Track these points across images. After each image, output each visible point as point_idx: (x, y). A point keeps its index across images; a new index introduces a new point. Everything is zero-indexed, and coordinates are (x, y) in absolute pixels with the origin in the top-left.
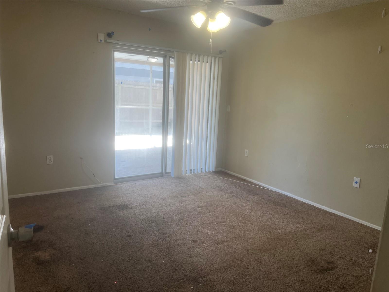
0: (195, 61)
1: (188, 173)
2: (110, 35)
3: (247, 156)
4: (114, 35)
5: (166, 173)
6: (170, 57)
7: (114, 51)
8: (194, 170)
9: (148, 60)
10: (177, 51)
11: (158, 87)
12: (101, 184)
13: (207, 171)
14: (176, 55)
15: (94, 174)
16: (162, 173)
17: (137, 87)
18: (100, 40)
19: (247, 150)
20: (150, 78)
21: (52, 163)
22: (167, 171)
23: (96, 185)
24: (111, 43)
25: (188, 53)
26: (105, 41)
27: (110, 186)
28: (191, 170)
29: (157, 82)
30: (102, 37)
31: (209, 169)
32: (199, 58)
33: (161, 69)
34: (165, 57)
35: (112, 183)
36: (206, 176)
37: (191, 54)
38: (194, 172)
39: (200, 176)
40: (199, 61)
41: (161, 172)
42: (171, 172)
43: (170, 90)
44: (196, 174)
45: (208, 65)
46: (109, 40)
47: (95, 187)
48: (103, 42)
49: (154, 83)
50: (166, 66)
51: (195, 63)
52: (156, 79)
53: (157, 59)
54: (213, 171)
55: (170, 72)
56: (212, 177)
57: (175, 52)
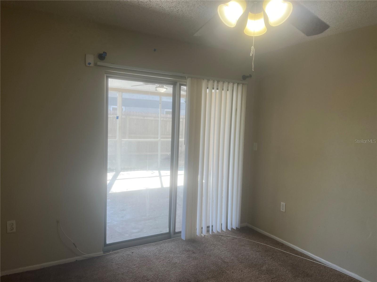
0: (213, 89)
1: (204, 233)
2: (102, 57)
3: (284, 211)
4: (106, 56)
5: (175, 233)
6: (181, 85)
7: (108, 77)
8: (212, 226)
9: (156, 90)
10: (190, 77)
11: (168, 118)
12: (85, 256)
13: (229, 228)
14: (188, 81)
15: (74, 244)
16: (170, 232)
17: (146, 118)
18: (88, 63)
19: (284, 204)
20: (159, 110)
21: (15, 230)
22: (177, 230)
23: (79, 257)
24: (103, 66)
25: (203, 79)
26: (96, 64)
27: (98, 257)
28: (208, 227)
29: (167, 113)
30: (91, 59)
31: (232, 225)
32: (218, 86)
33: (170, 100)
34: (174, 84)
35: (101, 253)
36: (229, 238)
37: (208, 80)
38: (212, 230)
39: (220, 237)
40: (217, 89)
41: (168, 231)
42: (181, 232)
43: (181, 120)
44: (215, 233)
45: (229, 93)
46: (100, 63)
47: (77, 260)
48: (92, 65)
49: (165, 114)
50: (176, 96)
51: (213, 92)
52: (166, 110)
53: (167, 89)
54: (237, 228)
55: (181, 102)
56: (236, 239)
57: (188, 78)
